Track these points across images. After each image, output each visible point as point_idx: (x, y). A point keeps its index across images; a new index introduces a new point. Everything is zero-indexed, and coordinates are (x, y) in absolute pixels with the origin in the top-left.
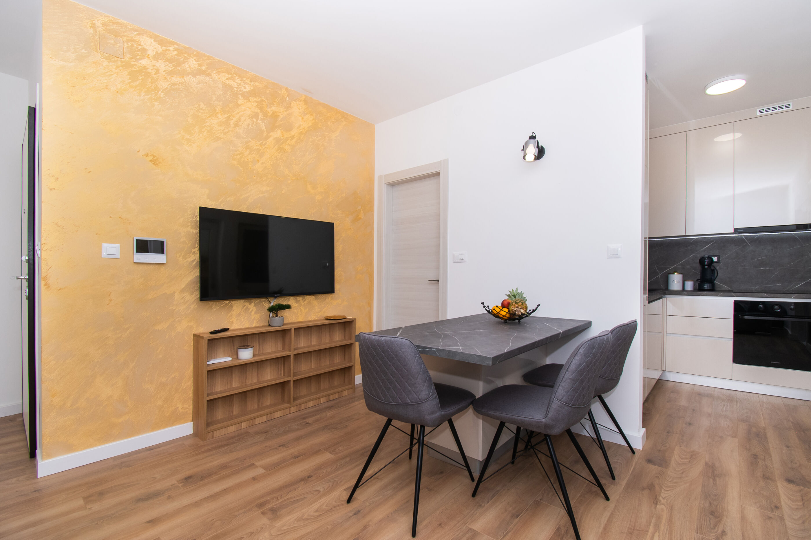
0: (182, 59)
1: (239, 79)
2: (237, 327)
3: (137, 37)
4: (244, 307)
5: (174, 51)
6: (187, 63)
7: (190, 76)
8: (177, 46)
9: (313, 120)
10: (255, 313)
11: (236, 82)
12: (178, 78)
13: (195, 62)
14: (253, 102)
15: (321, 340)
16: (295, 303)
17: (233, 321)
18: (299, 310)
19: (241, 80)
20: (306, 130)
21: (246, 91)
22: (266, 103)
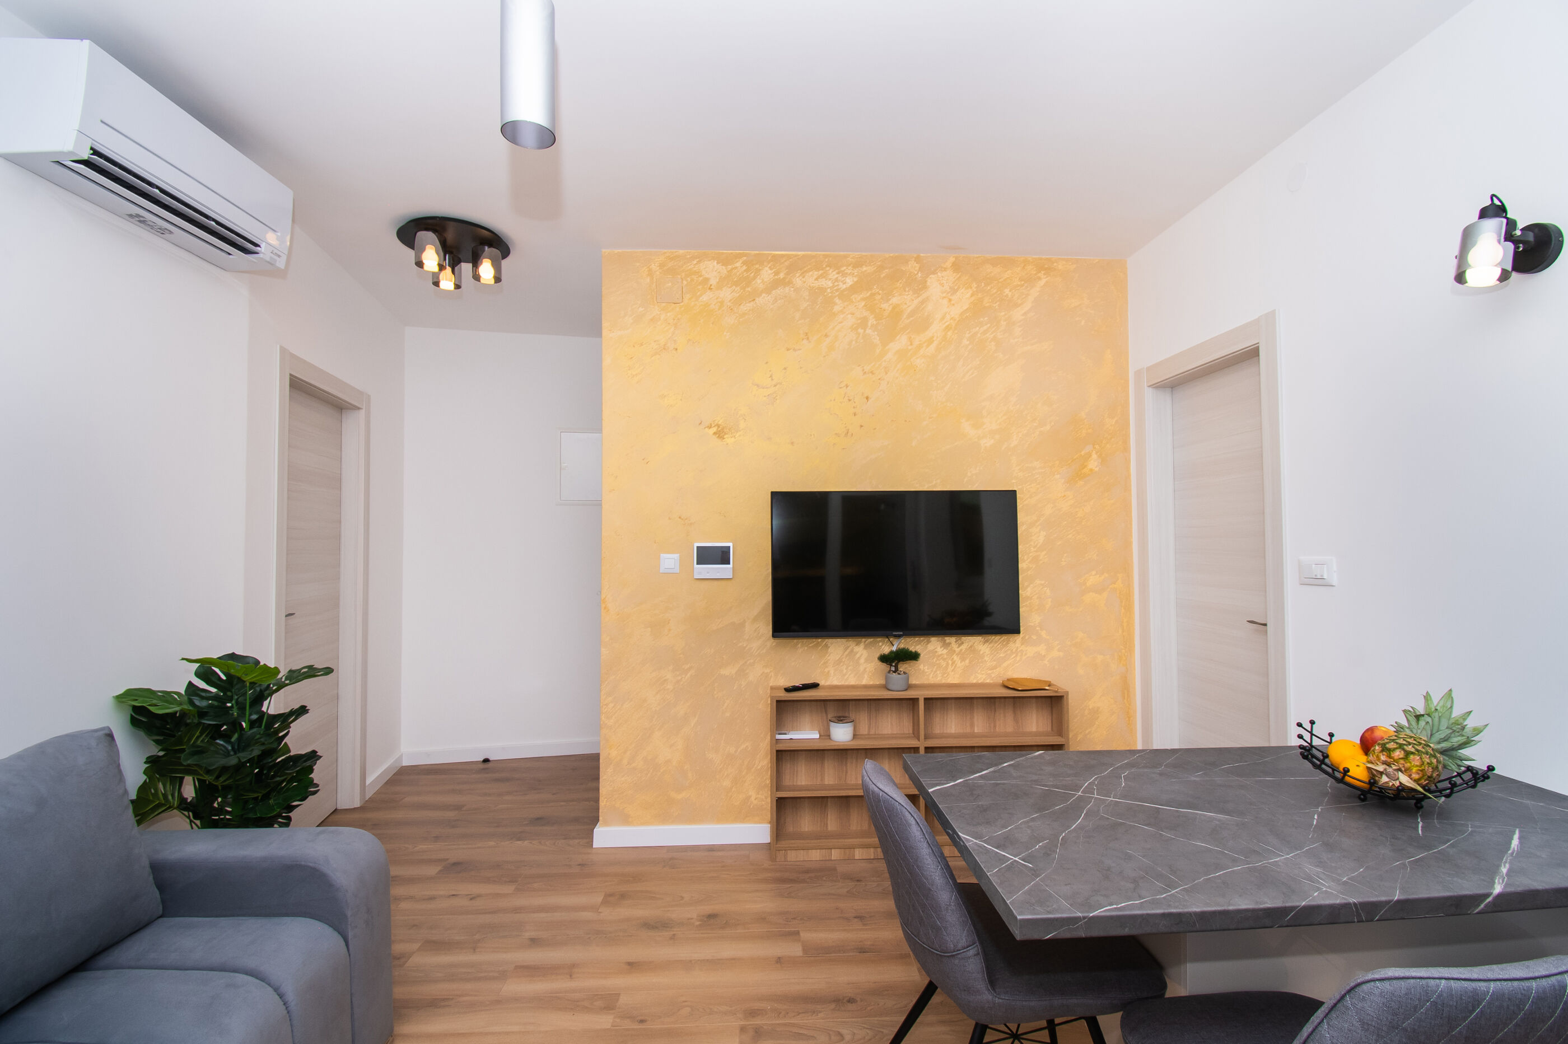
0: (753, 274)
1: (834, 273)
2: (836, 683)
3: (697, 266)
4: (846, 649)
5: (742, 266)
6: (759, 277)
7: (764, 295)
8: (745, 258)
9: (972, 295)
10: (867, 660)
11: (830, 279)
12: (748, 305)
13: (770, 272)
14: (859, 301)
15: (995, 726)
16: (941, 648)
17: (829, 672)
18: (950, 662)
19: (838, 273)
20: (958, 319)
21: (846, 288)
22: (880, 296)
